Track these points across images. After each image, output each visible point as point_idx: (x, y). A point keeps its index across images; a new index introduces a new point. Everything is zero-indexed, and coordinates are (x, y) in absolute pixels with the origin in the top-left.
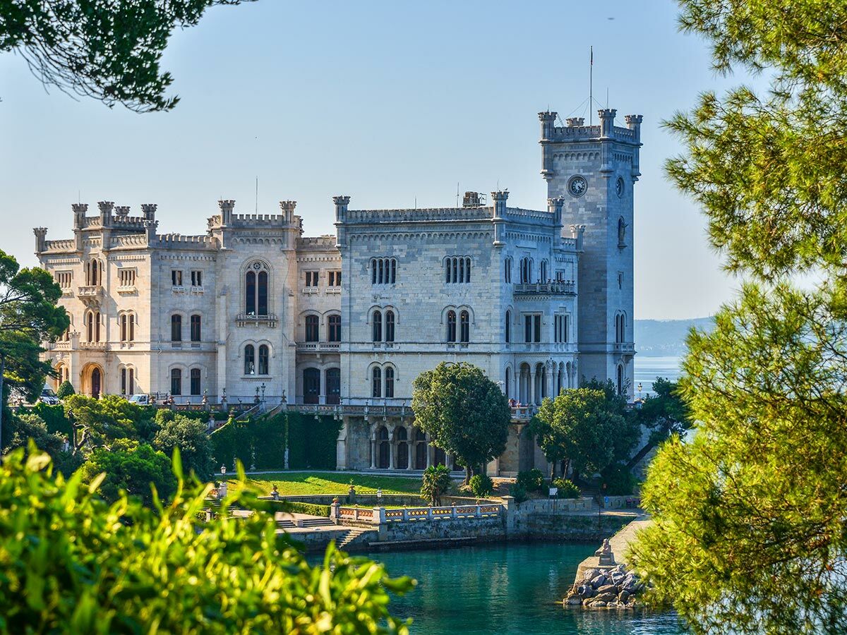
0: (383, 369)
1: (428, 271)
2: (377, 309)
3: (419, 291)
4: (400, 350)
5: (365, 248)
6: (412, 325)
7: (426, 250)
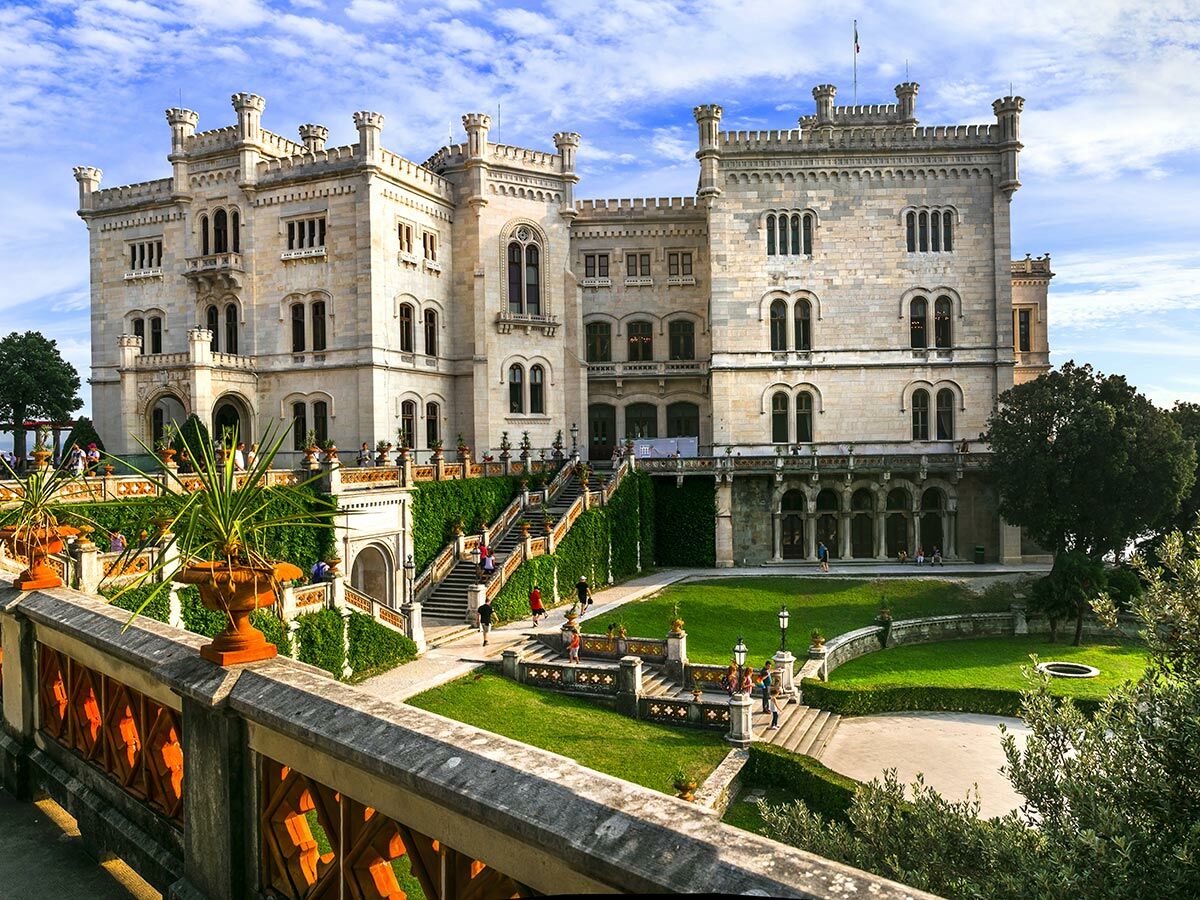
0: (792, 395)
1: (875, 232)
2: (780, 296)
3: (857, 266)
4: (825, 363)
5: (753, 195)
6: (847, 321)
7: (869, 198)
